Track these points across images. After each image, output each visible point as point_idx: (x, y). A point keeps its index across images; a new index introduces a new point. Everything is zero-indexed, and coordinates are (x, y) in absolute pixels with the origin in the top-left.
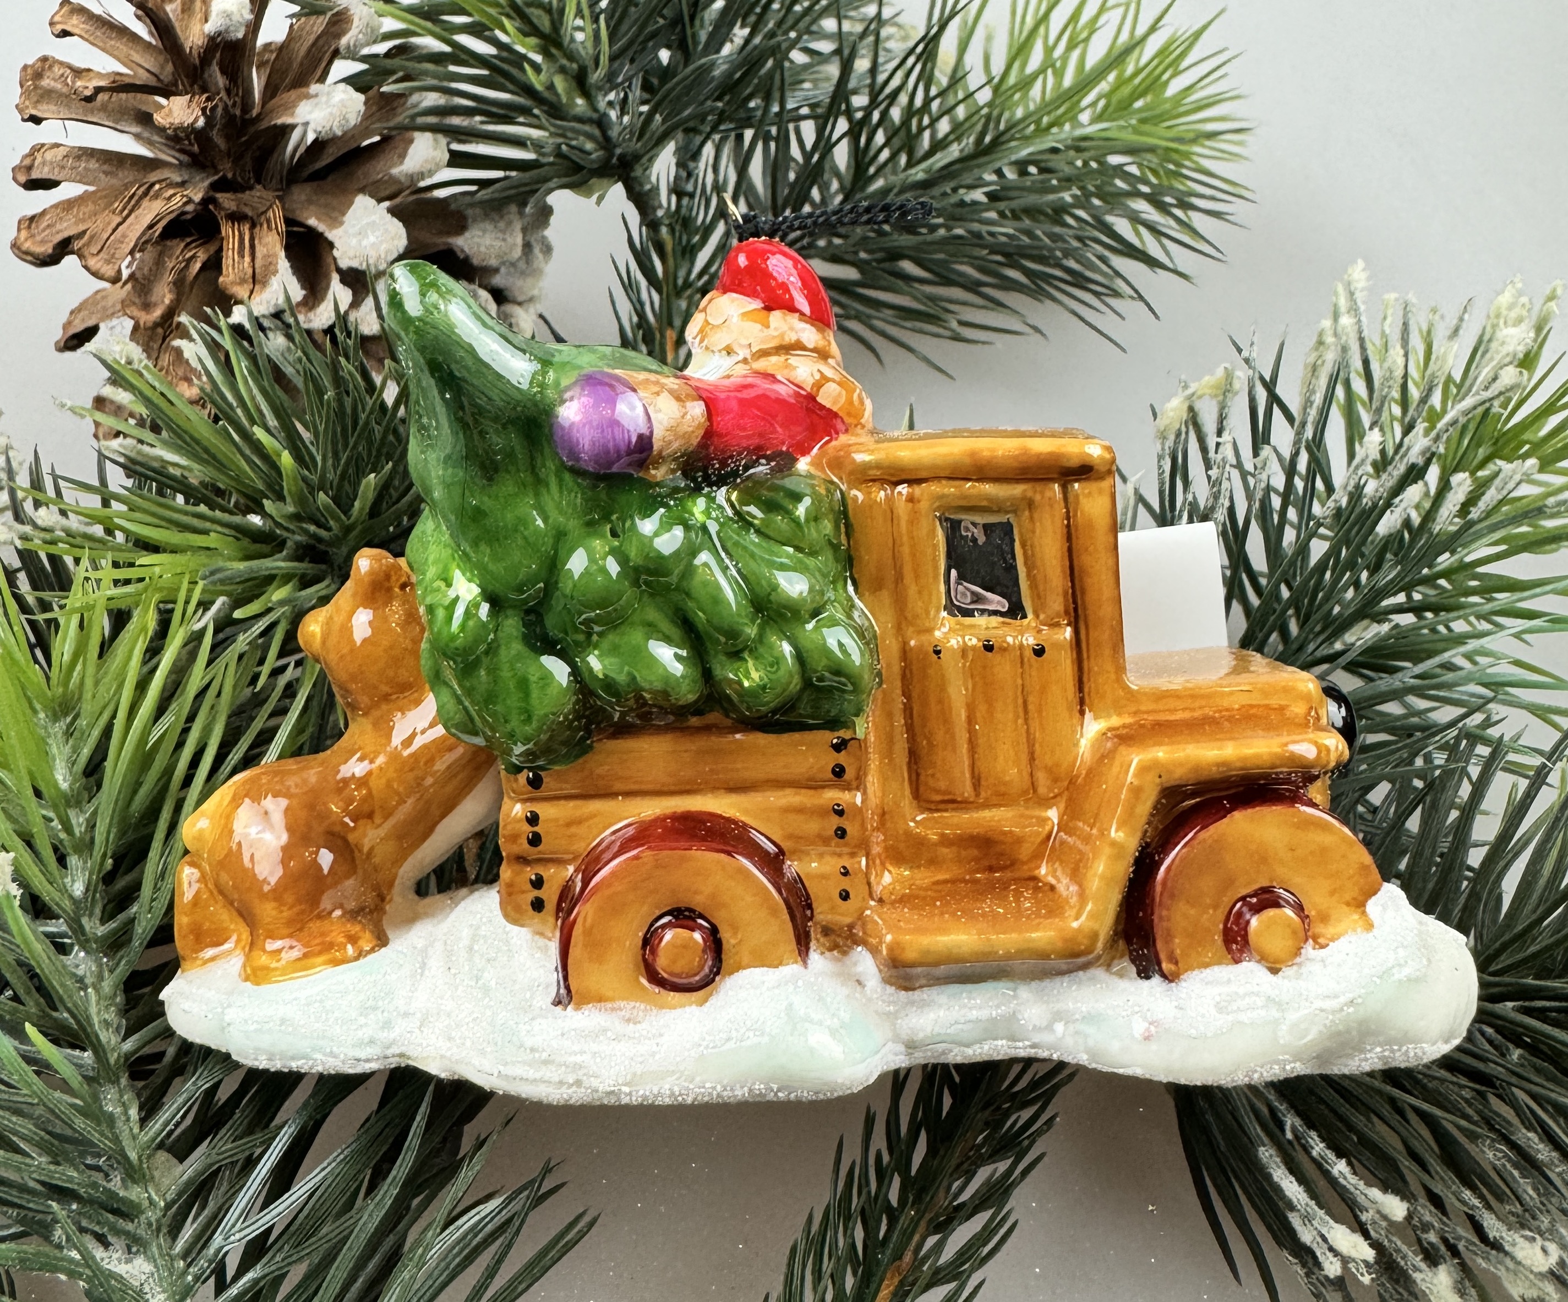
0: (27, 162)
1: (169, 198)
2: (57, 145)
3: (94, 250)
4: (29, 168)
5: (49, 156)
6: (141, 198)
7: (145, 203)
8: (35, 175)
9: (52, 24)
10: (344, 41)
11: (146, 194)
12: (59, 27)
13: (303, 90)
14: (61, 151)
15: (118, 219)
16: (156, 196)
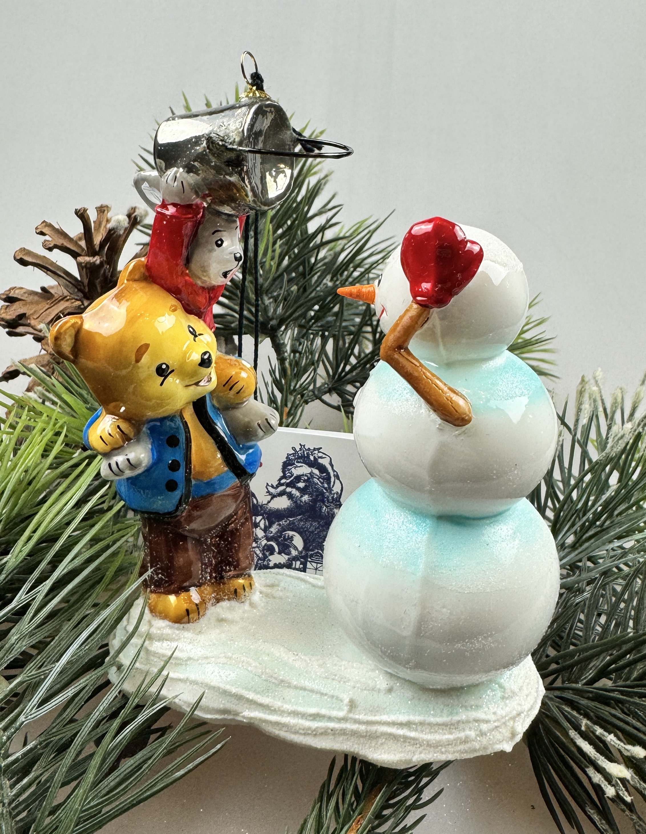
0: (8, 293)
3: (35, 317)
4: (7, 295)
6: (59, 301)
7: (62, 302)
8: (10, 295)
11: (62, 299)
14: (23, 291)
15: (48, 306)
16: (67, 300)
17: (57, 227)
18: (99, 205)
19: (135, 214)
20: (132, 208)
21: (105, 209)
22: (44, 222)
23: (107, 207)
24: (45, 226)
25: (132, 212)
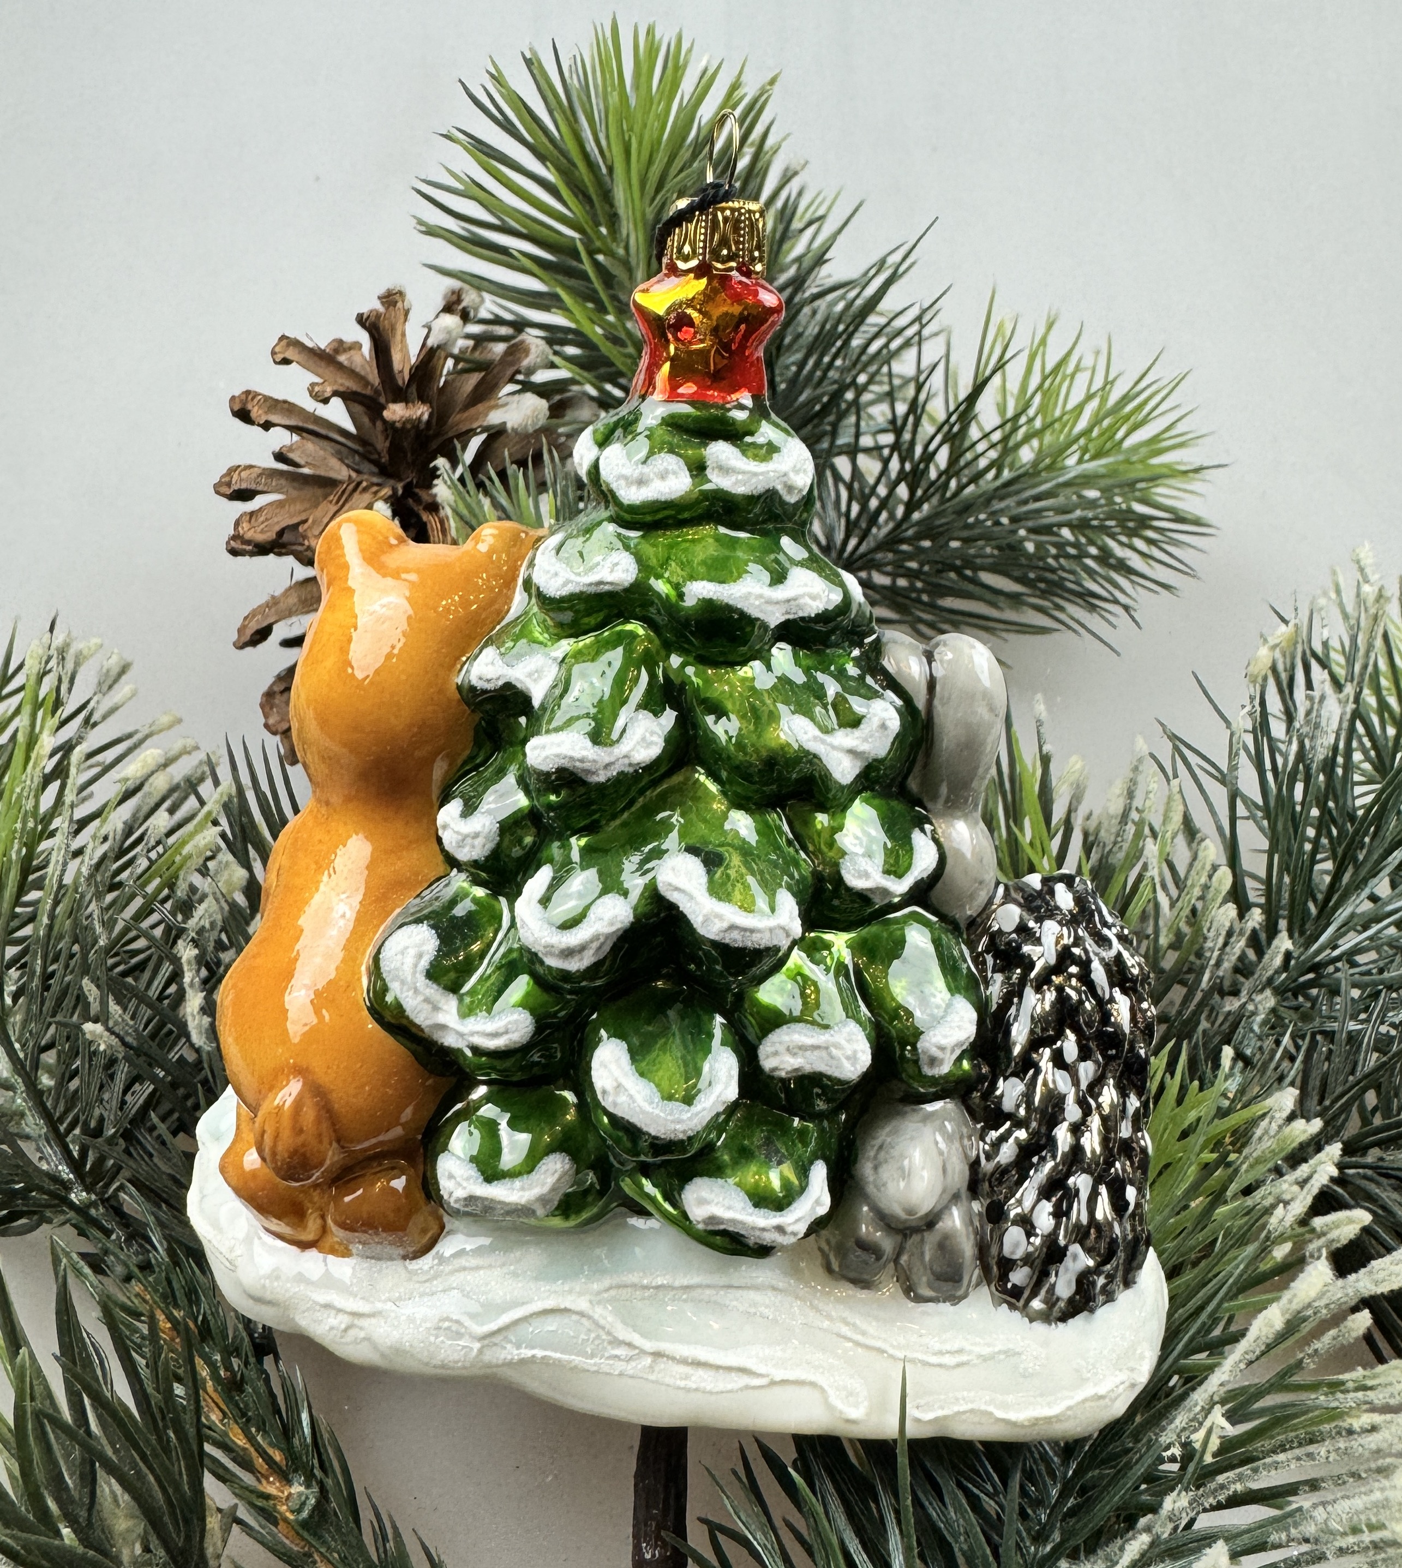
0: (226, 480)
1: (376, 493)
2: (251, 467)
4: (229, 484)
5: (244, 474)
6: (352, 492)
7: (356, 495)
8: (235, 490)
9: (273, 353)
10: (525, 363)
11: (355, 490)
12: (279, 357)
13: (492, 403)
14: (255, 471)
15: (334, 508)
16: (365, 490)
17: (310, 344)
18: (382, 291)
19: (464, 304)
20: (453, 293)
21: (397, 297)
22: (283, 337)
23: (401, 293)
24: (288, 345)
25: (455, 298)
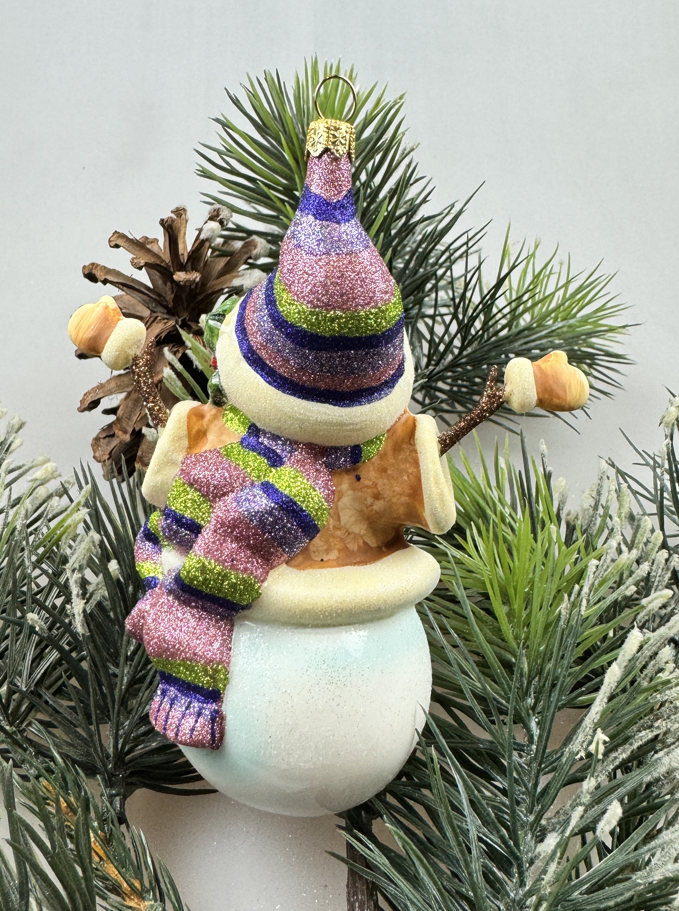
1: (165, 323)
9: (110, 241)
10: (255, 252)
12: (113, 244)
13: (235, 274)
